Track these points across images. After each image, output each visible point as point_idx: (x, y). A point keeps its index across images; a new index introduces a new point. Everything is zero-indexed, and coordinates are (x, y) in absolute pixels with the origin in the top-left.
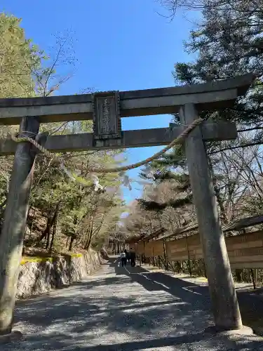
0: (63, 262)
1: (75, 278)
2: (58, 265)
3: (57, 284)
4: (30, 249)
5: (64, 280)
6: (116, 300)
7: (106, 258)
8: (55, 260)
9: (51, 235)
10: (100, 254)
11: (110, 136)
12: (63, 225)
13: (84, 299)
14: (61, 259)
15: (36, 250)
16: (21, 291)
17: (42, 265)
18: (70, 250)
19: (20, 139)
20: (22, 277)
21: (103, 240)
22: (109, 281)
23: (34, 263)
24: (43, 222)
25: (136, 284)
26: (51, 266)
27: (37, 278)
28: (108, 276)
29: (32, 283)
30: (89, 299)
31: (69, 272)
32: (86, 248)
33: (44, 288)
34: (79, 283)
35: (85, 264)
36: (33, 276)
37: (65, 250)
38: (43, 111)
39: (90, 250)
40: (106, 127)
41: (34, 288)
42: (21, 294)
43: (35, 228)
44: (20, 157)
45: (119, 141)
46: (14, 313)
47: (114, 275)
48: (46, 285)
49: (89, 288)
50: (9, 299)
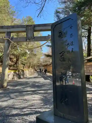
0: (21, 72)
1: (25, 76)
2: (20, 73)
3: (20, 78)
4: (11, 68)
5: (22, 77)
6: (35, 82)
7: (36, 71)
8: (19, 71)
9: (17, 64)
10: (34, 70)
11: (31, 38)
12: (21, 61)
13: (26, 81)
14: (21, 71)
15: (13, 68)
16: (9, 79)
17: (15, 73)
18: (24, 68)
19: (6, 39)
20: (9, 76)
21: (35, 65)
22: (35, 77)
23: (12, 72)
24: (15, 60)
25: (42, 78)
26: (18, 73)
27: (13, 76)
28: (35, 76)
29: (12, 77)
30: (28, 82)
31: (23, 75)
32: (29, 68)
33: (16, 79)
34: (26, 78)
35: (28, 73)
36: (12, 75)
37: (22, 68)
38: (12, 30)
39: (30, 68)
40: (29, 35)
41: (13, 78)
42: (9, 80)
43: (13, 62)
44: (6, 44)
45: (33, 40)
46: (7, 84)
47: (37, 76)
48: (16, 78)
49: (29, 79)
50: (6, 80)
